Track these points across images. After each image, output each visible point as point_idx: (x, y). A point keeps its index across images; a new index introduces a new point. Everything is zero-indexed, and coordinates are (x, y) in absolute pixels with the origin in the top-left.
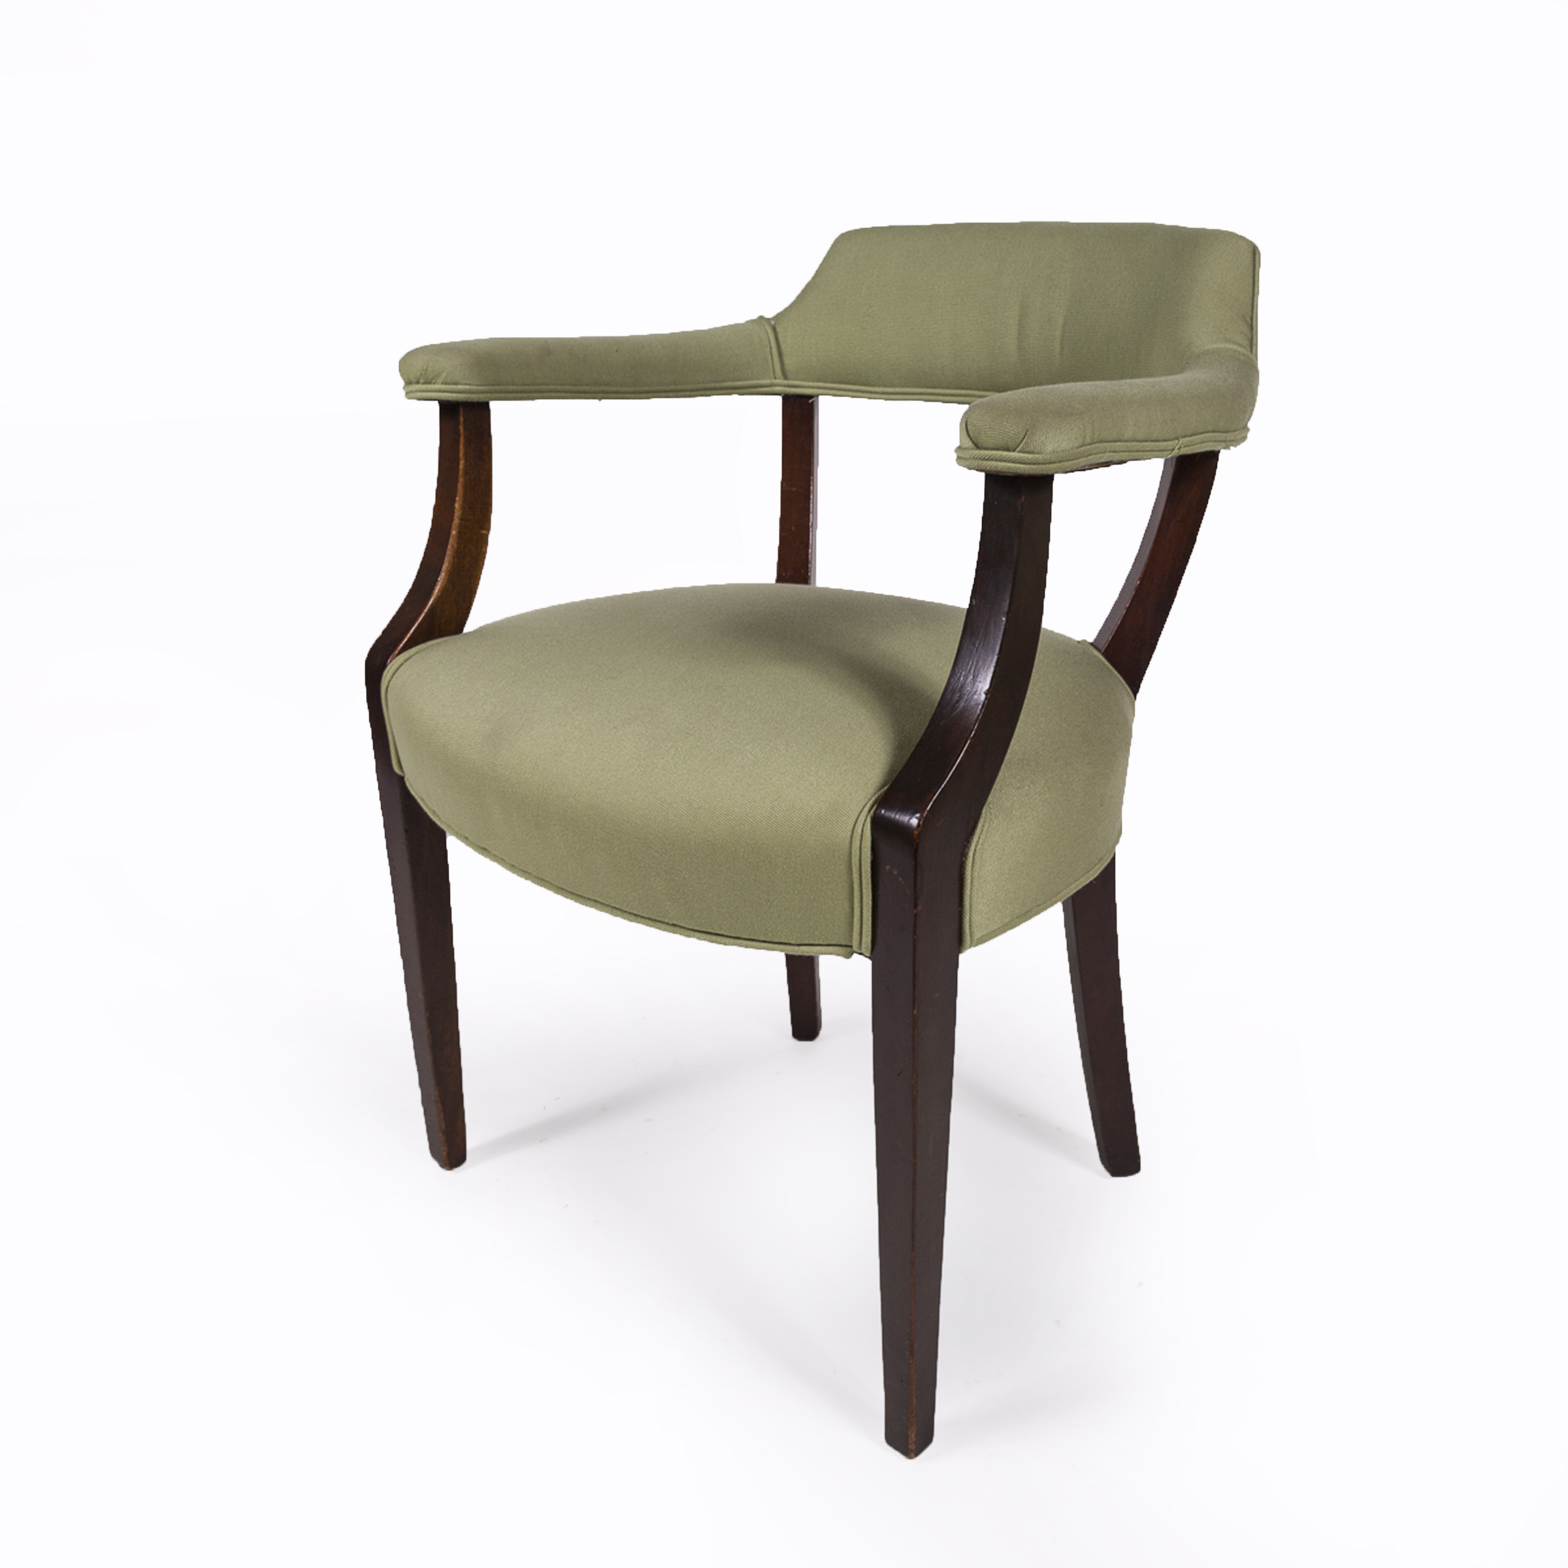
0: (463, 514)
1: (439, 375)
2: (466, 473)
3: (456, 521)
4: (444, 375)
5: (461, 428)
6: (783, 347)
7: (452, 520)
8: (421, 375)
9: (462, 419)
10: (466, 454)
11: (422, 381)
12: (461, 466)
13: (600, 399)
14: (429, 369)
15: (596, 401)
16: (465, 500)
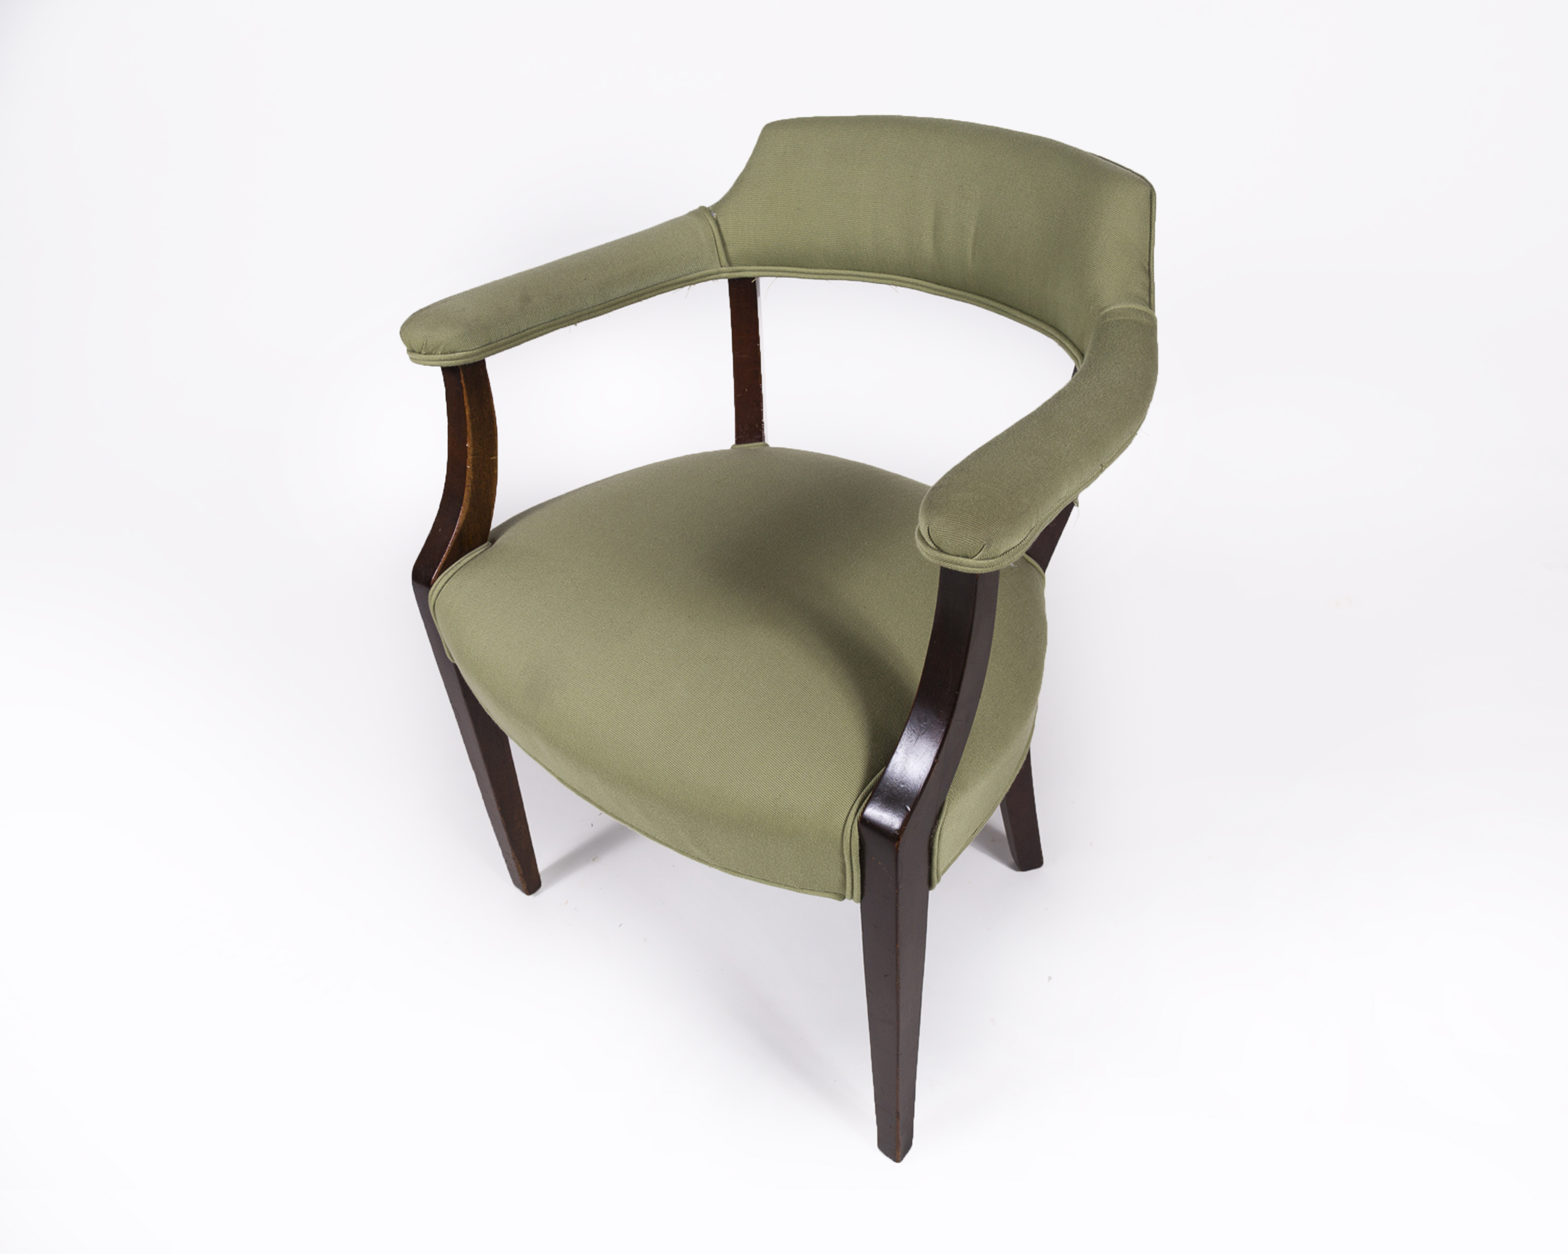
0: (474, 450)
1: (438, 347)
2: (472, 417)
3: (470, 458)
4: (442, 347)
5: (462, 381)
6: (726, 239)
7: (466, 457)
8: (422, 348)
9: (462, 375)
10: (469, 402)
11: (423, 352)
12: (467, 413)
13: (575, 323)
14: (428, 344)
15: (573, 326)
16: (474, 439)
